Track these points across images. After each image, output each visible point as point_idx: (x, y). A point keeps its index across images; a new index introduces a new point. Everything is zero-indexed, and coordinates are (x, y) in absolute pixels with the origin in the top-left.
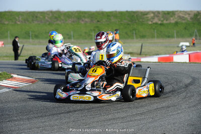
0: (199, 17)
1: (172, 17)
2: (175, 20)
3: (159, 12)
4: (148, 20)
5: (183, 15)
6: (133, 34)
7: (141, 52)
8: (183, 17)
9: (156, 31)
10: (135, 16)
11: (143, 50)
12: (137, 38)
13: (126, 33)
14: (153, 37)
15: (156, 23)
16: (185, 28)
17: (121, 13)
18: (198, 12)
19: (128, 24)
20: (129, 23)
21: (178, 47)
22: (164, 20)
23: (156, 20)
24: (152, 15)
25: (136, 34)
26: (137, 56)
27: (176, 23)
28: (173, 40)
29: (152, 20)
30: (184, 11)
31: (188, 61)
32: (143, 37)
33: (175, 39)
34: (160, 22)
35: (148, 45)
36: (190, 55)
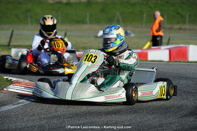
6: (27, 17)
9: (60, 13)
12: (32, 23)
13: (16, 16)
15: (60, 3)
16: (102, 11)
21: (96, 37)
25: (31, 17)
27: (89, 4)
28: (85, 27)
33: (89, 25)
34: (65, 1)
36: (171, 50)
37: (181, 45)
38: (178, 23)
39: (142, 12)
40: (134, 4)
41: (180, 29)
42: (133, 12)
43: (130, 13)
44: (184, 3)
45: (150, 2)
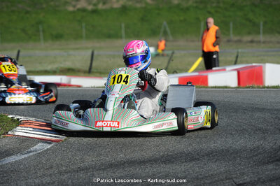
2: (122, 2)
4: (66, 3)
7: (90, 68)
9: (84, 24)
12: (45, 40)
13: (24, 30)
14: (78, 37)
15: (84, 10)
16: (143, 20)
19: (27, 12)
20: (29, 9)
22: (98, 3)
23: (82, 4)
27: (124, 9)
29: (74, 3)
34: (90, 8)
36: (241, 71)
37: (254, 64)
38: (249, 33)
39: (198, 19)
40: (188, 9)
41: (252, 42)
42: (185, 20)
43: (181, 21)
44: (256, 6)
45: (209, 6)
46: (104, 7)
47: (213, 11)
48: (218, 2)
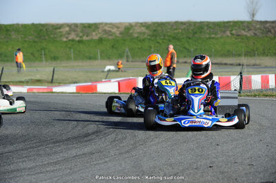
0: (131, 31)
1: (94, 31)
2: (99, 36)
3: (76, 25)
4: (62, 36)
5: (110, 29)
6: (42, 54)
7: (52, 80)
8: (110, 31)
9: (72, 50)
10: (44, 30)
11: (55, 76)
12: (46, 60)
13: (32, 54)
14: (69, 58)
15: (73, 40)
16: (113, 47)
17: (25, 26)
18: (130, 24)
19: (35, 42)
20: (36, 40)
21: (103, 72)
22: (83, 35)
23: (72, 36)
24: (67, 29)
25: (45, 55)
26: (47, 84)
27: (101, 40)
28: (96, 62)
29: (66, 36)
30: (111, 24)
31: (117, 91)
32: (55, 58)
33: (100, 61)
34: (77, 39)
35: (63, 69)
38: (185, 57)
39: (151, 47)
40: (144, 40)
41: (186, 62)
42: (142, 48)
43: (139, 48)
44: (190, 38)
45: (158, 38)
46: (87, 38)
47: (161, 42)
48: (164, 36)
